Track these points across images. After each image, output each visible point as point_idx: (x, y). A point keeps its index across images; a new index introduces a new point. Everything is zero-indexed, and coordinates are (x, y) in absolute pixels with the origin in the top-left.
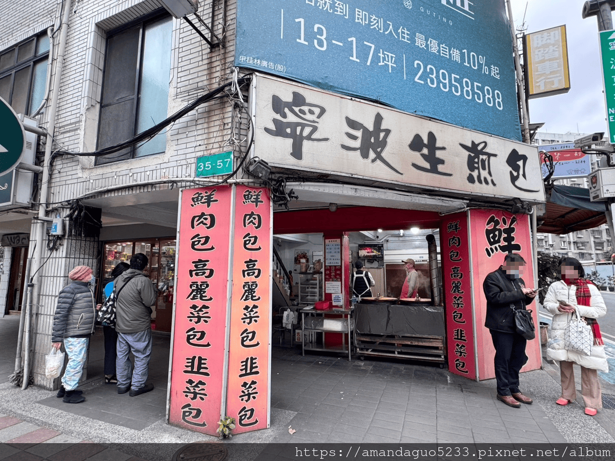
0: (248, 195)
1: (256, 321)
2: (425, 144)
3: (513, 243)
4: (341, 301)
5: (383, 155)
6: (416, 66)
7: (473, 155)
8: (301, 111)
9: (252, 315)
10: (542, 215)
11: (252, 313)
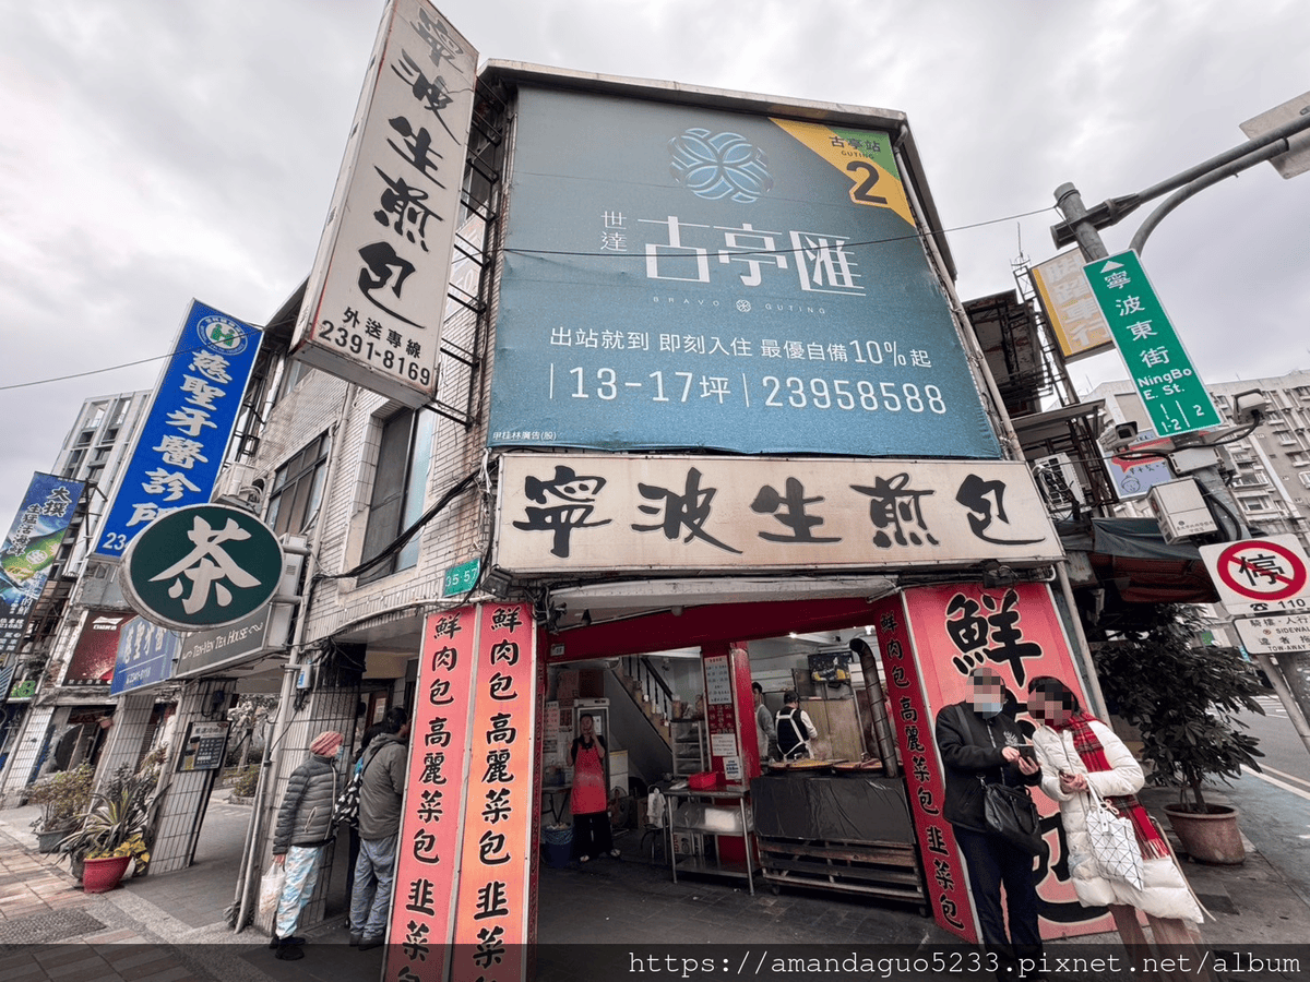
0: (499, 616)
1: (505, 817)
2: (783, 499)
3: (1017, 642)
4: (739, 770)
5: (705, 528)
6: (765, 384)
7: (880, 499)
8: (567, 490)
9: (499, 807)
10: (1086, 579)
11: (499, 803)
